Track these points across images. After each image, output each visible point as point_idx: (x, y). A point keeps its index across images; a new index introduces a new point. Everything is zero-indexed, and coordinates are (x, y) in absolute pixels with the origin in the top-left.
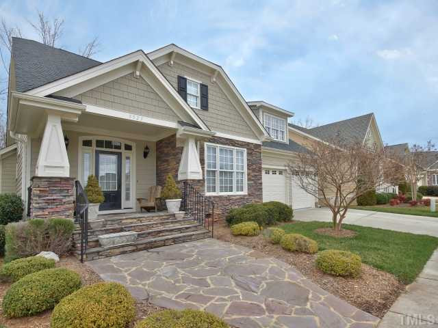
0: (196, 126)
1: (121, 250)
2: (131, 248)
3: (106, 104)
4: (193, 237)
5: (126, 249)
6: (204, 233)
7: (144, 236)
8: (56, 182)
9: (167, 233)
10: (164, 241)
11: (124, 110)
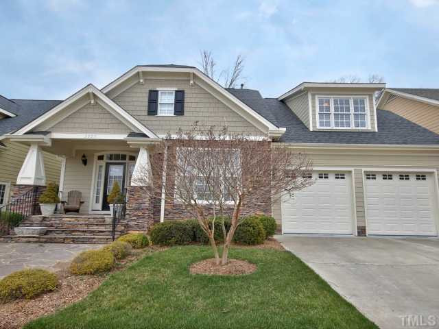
0: (145, 136)
1: (27, 239)
2: (35, 239)
3: (68, 130)
4: (94, 240)
5: (31, 239)
6: (107, 239)
7: (58, 232)
8: (22, 188)
9: (79, 233)
10: (64, 239)
11: (82, 132)
